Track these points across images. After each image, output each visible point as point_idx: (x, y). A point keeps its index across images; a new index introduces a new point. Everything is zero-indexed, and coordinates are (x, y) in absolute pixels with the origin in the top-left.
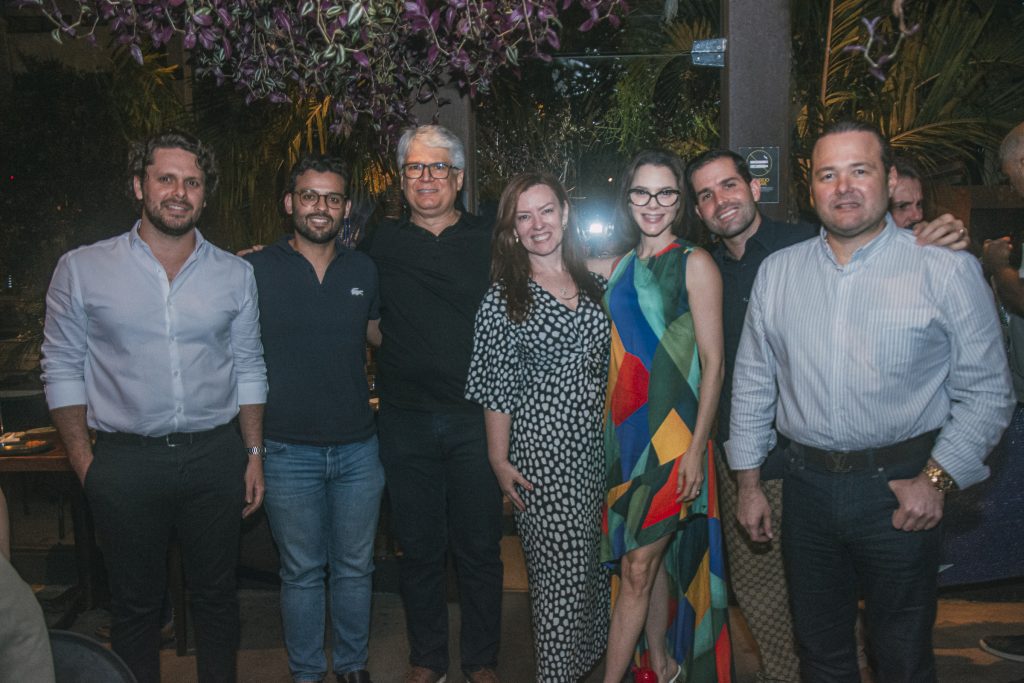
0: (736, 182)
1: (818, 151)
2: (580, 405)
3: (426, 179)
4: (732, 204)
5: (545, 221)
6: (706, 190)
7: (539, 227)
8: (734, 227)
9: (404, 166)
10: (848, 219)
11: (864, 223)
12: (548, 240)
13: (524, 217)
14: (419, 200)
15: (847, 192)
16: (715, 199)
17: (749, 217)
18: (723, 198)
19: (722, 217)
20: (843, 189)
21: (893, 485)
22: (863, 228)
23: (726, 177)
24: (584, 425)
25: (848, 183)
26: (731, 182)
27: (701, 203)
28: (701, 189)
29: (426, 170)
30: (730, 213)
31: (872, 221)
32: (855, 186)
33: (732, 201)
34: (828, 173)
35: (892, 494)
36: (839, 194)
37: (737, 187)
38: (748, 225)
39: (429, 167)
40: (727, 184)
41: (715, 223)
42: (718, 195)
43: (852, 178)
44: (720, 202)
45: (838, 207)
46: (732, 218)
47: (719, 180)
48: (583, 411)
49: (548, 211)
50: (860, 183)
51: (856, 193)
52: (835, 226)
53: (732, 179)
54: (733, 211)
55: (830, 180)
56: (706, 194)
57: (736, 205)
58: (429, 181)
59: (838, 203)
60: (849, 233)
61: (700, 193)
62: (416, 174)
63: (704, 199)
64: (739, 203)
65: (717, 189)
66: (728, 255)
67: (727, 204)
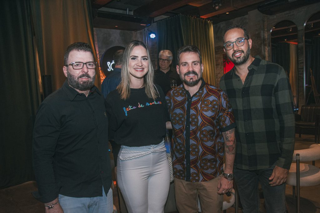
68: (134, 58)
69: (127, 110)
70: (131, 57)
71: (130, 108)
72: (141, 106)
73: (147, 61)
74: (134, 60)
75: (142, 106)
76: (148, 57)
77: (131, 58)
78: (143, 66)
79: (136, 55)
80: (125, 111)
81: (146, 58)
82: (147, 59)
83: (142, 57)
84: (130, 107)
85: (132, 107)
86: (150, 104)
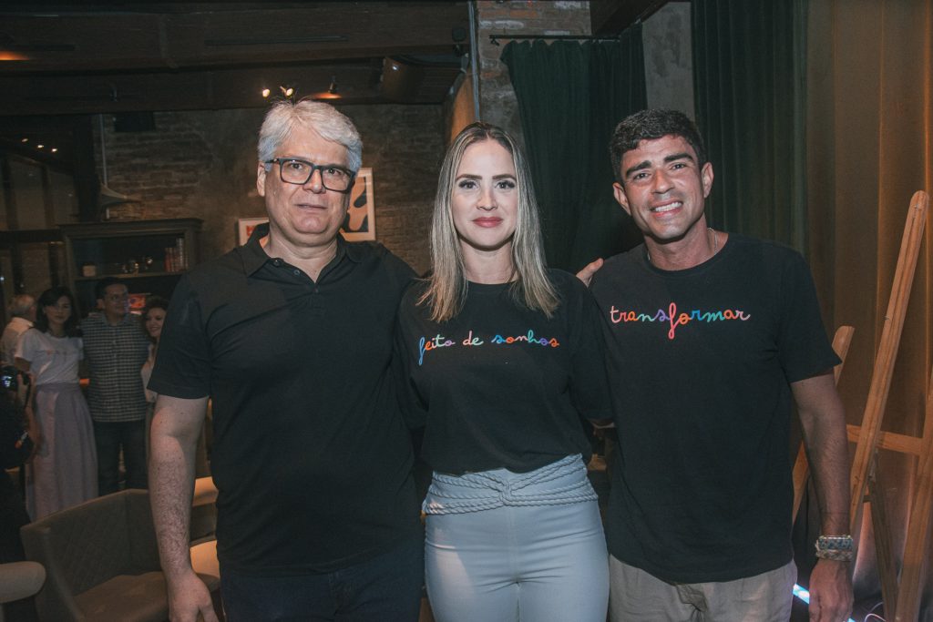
68: (470, 182)
69: (426, 348)
70: (457, 179)
71: (438, 342)
72: (473, 341)
73: (512, 191)
74: (470, 190)
75: (475, 342)
76: (515, 179)
77: (459, 182)
78: (500, 209)
79: (475, 173)
80: (421, 348)
81: (510, 180)
82: (512, 186)
83: (496, 178)
84: (438, 338)
85: (441, 342)
86: (507, 341)
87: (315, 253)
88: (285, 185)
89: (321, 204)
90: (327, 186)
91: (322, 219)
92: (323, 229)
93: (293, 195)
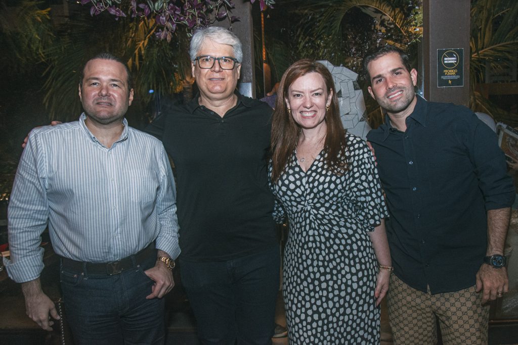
0: (402, 71)
1: (89, 67)
2: (303, 244)
3: (217, 69)
4: (399, 88)
5: (314, 101)
6: (380, 76)
7: (308, 106)
8: (400, 105)
9: (197, 59)
10: (104, 112)
11: (113, 117)
12: (313, 117)
13: (298, 95)
14: (210, 86)
15: (106, 95)
16: (386, 83)
17: (410, 98)
18: (392, 82)
19: (391, 97)
20: (104, 93)
21: (147, 273)
22: (112, 120)
23: (396, 67)
24: (306, 261)
25: (107, 89)
26: (399, 70)
27: (375, 86)
28: (375, 75)
29: (217, 61)
30: (396, 95)
31: (118, 116)
32: (111, 93)
33: (399, 85)
34: (95, 81)
35: (148, 278)
36: (100, 95)
37: (402, 75)
38: (409, 103)
39: (218, 59)
40: (395, 72)
41: (386, 101)
42: (388, 80)
43: (110, 88)
44: (391, 86)
45: (98, 104)
46: (398, 99)
47: (390, 69)
48: (305, 250)
49: (317, 94)
50: (114, 91)
51: (111, 97)
52: (95, 116)
53: (400, 68)
54: (400, 93)
55: (95, 86)
56: (379, 79)
57: (401, 89)
58: (219, 71)
59: (99, 101)
60: (103, 121)
61: (374, 78)
62: (208, 65)
63: (377, 82)
64: (404, 88)
65: (388, 76)
66: (394, 127)
67: (395, 87)
87: (222, 103)
88: (202, 70)
89: (221, 77)
90: (223, 68)
91: (223, 85)
92: (223, 90)
93: (206, 75)
